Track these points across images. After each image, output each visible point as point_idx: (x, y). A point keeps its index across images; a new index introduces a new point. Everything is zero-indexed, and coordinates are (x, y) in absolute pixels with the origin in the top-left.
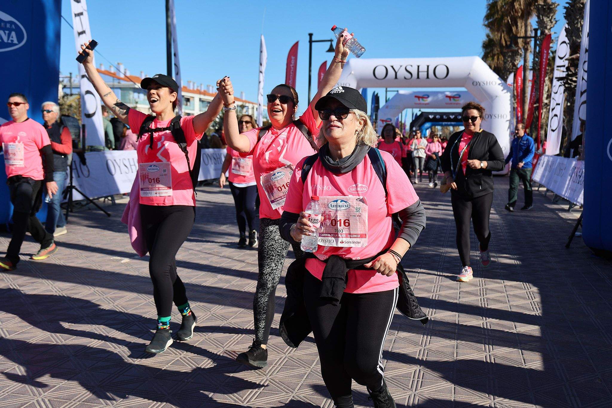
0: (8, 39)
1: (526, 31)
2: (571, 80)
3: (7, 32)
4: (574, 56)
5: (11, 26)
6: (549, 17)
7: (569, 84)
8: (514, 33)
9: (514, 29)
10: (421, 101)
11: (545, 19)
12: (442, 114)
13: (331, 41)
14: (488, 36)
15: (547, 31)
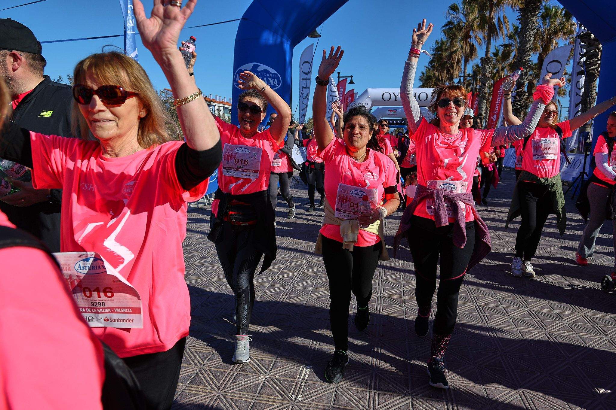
0: (273, 84)
1: (464, 72)
2: (517, 104)
3: (273, 79)
4: (519, 90)
5: (275, 76)
6: (488, 66)
7: (516, 106)
8: (452, 73)
9: (451, 70)
10: (392, 113)
11: (486, 66)
12: (393, 120)
13: (352, 77)
14: (423, 73)
15: (487, 74)
